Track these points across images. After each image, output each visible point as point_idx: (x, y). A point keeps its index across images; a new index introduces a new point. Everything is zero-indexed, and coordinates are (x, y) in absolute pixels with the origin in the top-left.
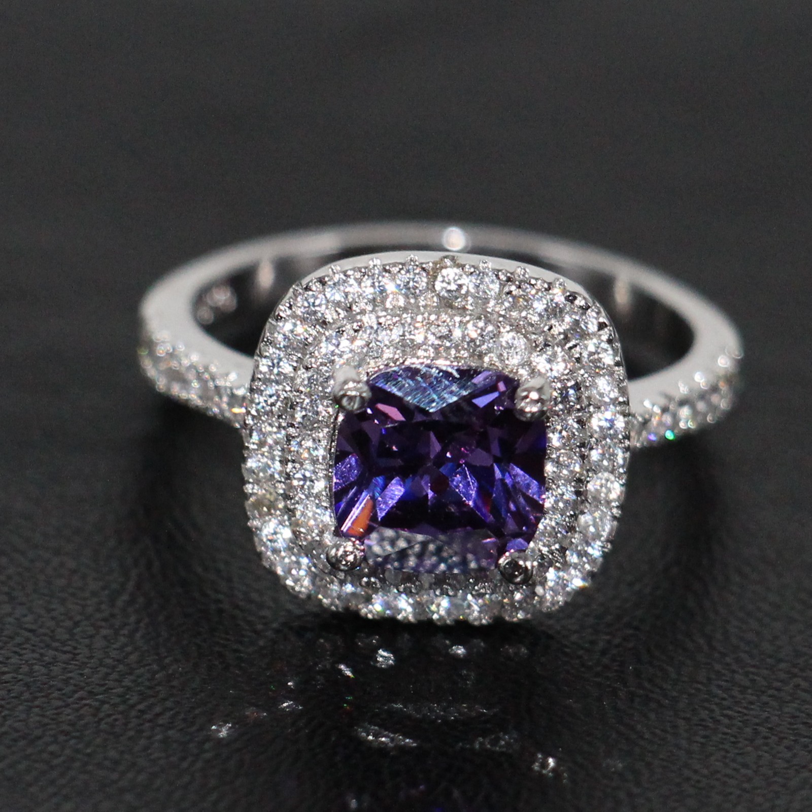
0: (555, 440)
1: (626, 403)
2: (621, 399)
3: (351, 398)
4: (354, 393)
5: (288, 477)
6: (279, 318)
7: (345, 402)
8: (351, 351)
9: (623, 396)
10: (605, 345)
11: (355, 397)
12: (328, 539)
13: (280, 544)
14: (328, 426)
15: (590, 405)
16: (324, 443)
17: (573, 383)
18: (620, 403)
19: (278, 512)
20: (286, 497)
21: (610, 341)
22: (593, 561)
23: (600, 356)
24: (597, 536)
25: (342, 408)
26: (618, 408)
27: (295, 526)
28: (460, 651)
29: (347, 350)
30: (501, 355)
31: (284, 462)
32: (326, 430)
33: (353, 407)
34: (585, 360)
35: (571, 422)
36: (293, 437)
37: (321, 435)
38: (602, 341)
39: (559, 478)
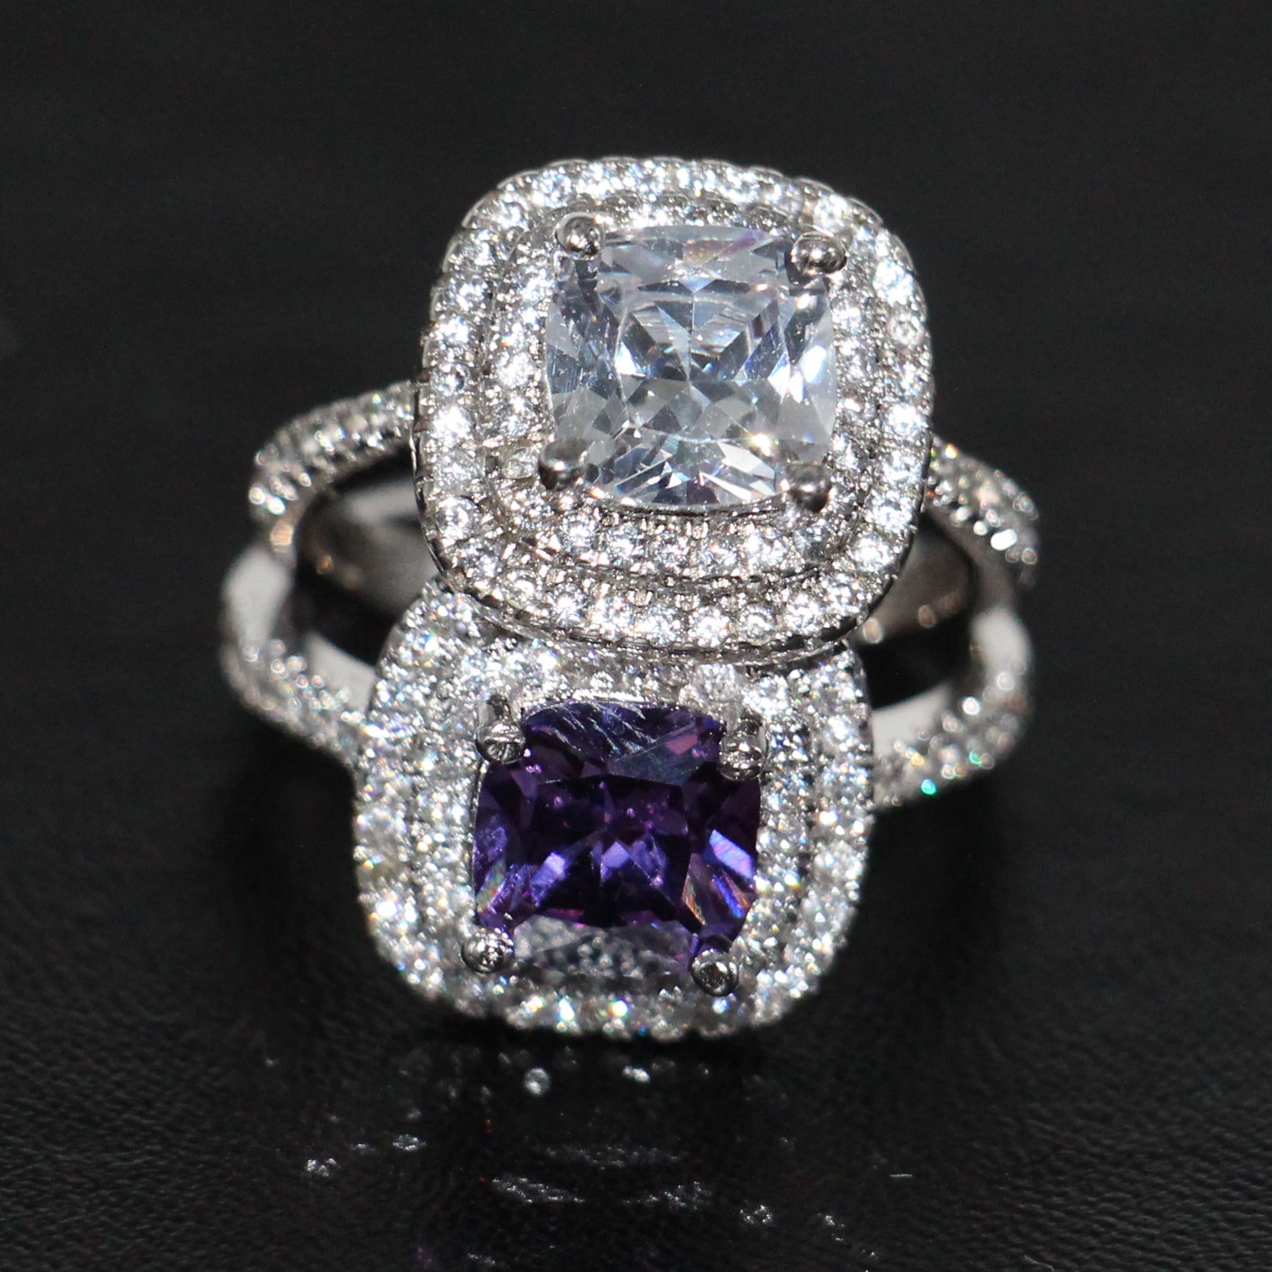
0: (772, 801)
1: (870, 752)
2: (863, 747)
3: (500, 746)
4: (503, 739)
5: (414, 840)
6: (405, 629)
7: (491, 751)
8: (502, 676)
9: (865, 743)
10: (843, 675)
11: (506, 744)
12: (465, 928)
13: (403, 928)
14: (468, 776)
15: (819, 753)
16: (464, 798)
17: (798, 726)
18: (861, 753)
19: (400, 885)
20: (411, 866)
21: (849, 670)
22: (819, 958)
23: (837, 688)
24: (827, 927)
25: (486, 757)
26: (858, 758)
27: (421, 904)
28: (641, 1075)
29: (496, 675)
30: (703, 686)
31: (409, 820)
32: (466, 782)
33: (501, 757)
34: (816, 694)
35: (794, 777)
36: (421, 789)
37: (459, 787)
38: (839, 669)
39: (778, 850)
